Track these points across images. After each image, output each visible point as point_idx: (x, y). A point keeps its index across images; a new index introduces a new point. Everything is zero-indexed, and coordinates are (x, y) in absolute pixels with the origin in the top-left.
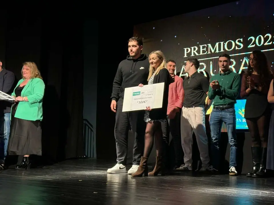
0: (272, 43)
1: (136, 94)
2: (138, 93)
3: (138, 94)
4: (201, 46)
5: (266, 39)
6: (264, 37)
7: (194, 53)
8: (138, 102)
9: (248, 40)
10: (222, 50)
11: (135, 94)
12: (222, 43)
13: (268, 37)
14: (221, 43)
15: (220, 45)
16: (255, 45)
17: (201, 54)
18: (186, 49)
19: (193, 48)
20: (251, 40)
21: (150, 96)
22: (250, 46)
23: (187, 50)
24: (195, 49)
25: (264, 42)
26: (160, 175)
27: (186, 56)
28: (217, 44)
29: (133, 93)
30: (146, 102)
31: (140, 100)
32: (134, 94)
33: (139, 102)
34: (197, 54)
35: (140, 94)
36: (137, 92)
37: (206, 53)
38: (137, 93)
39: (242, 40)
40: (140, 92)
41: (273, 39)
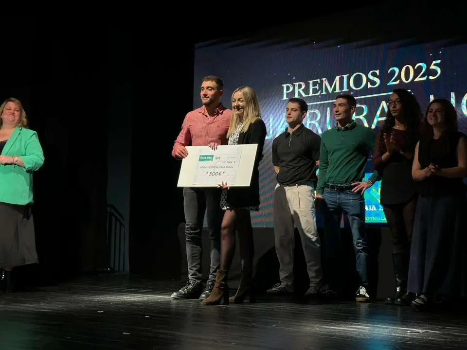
0: (428, 78)
1: (205, 158)
2: (210, 158)
3: (209, 160)
4: (311, 82)
5: (417, 72)
6: (414, 68)
7: (299, 94)
8: (207, 173)
9: (389, 72)
10: (345, 89)
11: (203, 158)
12: (345, 76)
13: (420, 68)
14: (343, 77)
15: (341, 80)
16: (399, 80)
17: (311, 94)
19: (297, 84)
20: (393, 72)
21: (230, 165)
22: (391, 83)
23: (288, 88)
24: (300, 86)
25: (415, 77)
26: (248, 301)
27: (285, 98)
28: (337, 78)
29: (201, 156)
30: (222, 174)
31: (212, 170)
32: (201, 158)
33: (209, 174)
34: (304, 95)
35: (212, 159)
36: (206, 156)
37: (319, 94)
38: (208, 158)
39: (377, 72)
40: (212, 156)
41: (430, 72)
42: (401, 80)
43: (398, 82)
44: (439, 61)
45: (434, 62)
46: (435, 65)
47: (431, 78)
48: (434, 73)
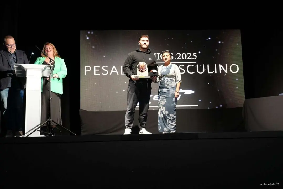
0: (192, 59)
5: (188, 56)
6: (187, 54)
9: (177, 54)
10: (158, 59)
13: (189, 55)
15: (157, 55)
20: (179, 55)
22: (178, 59)
25: (187, 57)
28: (155, 54)
41: (192, 57)
42: (182, 58)
43: (180, 59)
44: (196, 53)
45: (194, 53)
46: (194, 54)
47: (193, 59)
48: (194, 57)
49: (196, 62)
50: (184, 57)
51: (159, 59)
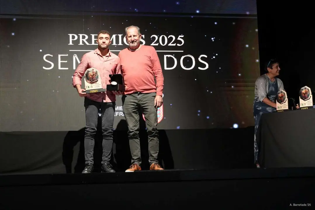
0: (176, 45)
4: (93, 36)
5: (170, 40)
6: (167, 37)
7: (83, 42)
9: (151, 37)
10: (120, 44)
12: (120, 36)
13: (172, 38)
14: (118, 36)
15: (117, 38)
16: (158, 44)
17: (93, 44)
18: (71, 35)
19: (81, 35)
20: (154, 38)
22: (153, 44)
23: (73, 37)
24: (84, 37)
25: (168, 43)
27: (71, 43)
28: (114, 36)
34: (87, 44)
41: (177, 41)
42: (159, 44)
44: (183, 36)
45: (180, 36)
46: (180, 38)
47: (178, 45)
48: (180, 42)
49: (183, 51)
50: (163, 42)
51: (122, 44)
